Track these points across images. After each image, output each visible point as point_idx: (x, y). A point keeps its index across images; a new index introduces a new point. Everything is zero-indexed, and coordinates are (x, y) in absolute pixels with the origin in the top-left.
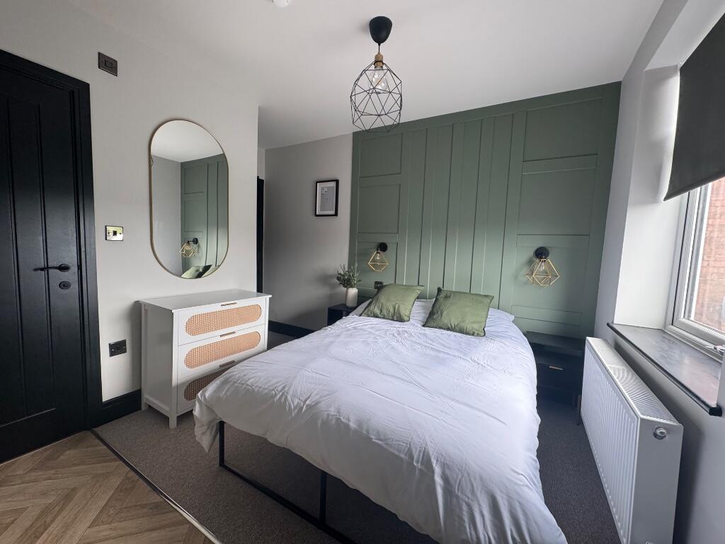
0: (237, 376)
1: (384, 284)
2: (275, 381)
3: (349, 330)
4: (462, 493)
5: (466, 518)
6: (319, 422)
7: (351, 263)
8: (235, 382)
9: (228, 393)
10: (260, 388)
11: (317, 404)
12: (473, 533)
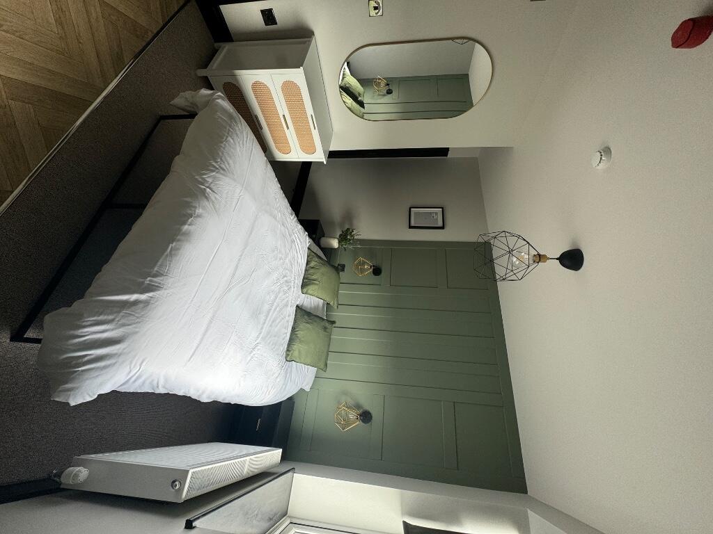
0: (237, 128)
1: (340, 273)
2: (231, 162)
3: (290, 236)
4: (123, 316)
5: (101, 318)
6: (188, 199)
7: (362, 242)
8: (230, 126)
9: (219, 120)
10: (224, 148)
11: (206, 197)
12: (89, 323)
